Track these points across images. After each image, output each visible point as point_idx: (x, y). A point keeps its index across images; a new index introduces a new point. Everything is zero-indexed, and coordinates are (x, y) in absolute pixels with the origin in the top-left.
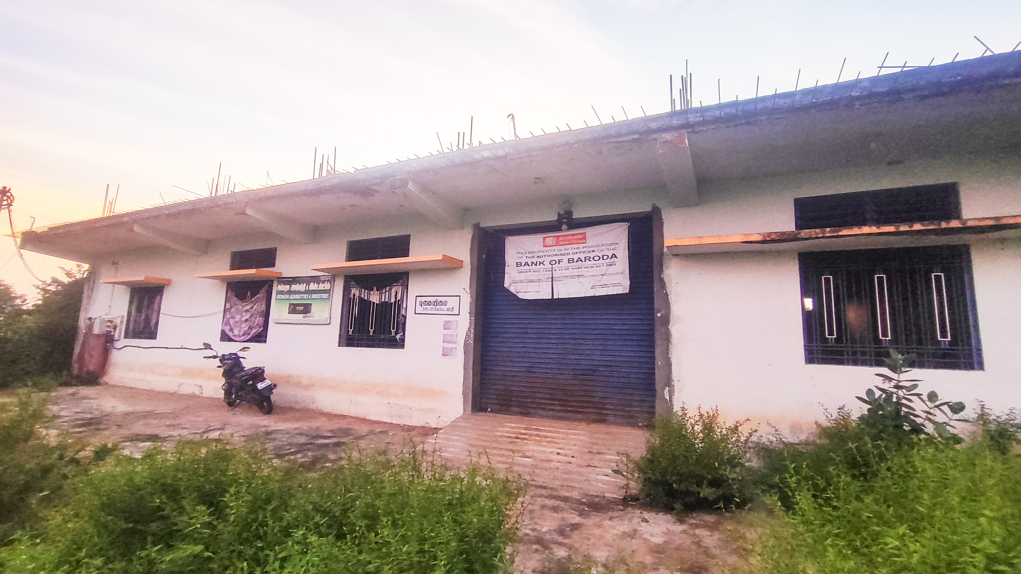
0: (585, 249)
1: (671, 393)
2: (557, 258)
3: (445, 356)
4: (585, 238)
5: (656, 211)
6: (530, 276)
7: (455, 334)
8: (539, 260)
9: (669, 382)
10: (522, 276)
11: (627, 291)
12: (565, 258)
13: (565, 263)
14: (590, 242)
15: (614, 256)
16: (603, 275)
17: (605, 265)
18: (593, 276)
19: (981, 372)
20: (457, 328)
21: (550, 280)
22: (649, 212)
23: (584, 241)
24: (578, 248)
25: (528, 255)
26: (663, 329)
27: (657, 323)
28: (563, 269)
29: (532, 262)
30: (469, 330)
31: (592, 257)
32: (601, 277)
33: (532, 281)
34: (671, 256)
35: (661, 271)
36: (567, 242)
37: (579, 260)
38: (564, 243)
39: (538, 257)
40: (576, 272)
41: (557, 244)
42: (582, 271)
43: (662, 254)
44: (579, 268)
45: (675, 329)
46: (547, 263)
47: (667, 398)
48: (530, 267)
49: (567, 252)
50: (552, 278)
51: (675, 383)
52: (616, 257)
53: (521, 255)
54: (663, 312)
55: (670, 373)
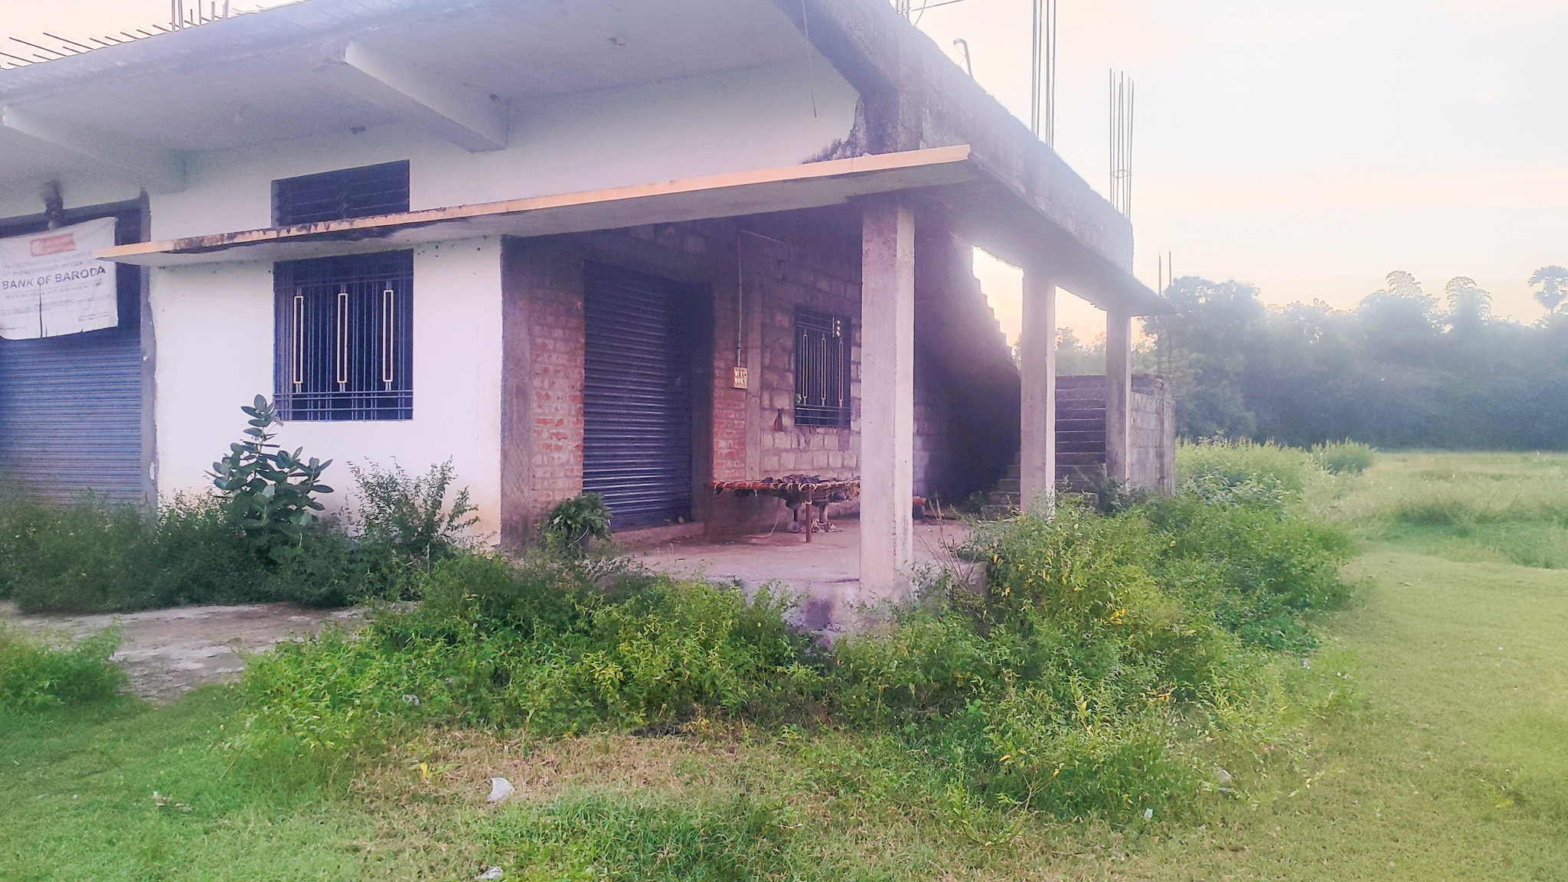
0: (74, 260)
1: (156, 469)
2: (45, 275)
4: (72, 243)
5: (144, 198)
6: (17, 303)
9: (154, 456)
10: (10, 304)
11: (115, 324)
12: (53, 274)
13: (53, 282)
14: (78, 248)
15: (102, 269)
16: (91, 300)
17: (93, 284)
18: (81, 301)
19: (408, 422)
21: (39, 308)
22: (136, 200)
23: (72, 247)
24: (66, 258)
25: (17, 270)
26: (149, 379)
27: (144, 371)
28: (51, 291)
29: (20, 281)
31: (80, 272)
32: (89, 302)
33: (19, 312)
34: (157, 269)
35: (148, 294)
36: (54, 249)
37: (67, 276)
38: (51, 250)
39: (26, 272)
40: (64, 296)
41: (45, 253)
42: (69, 295)
44: (67, 289)
45: (162, 377)
46: (35, 282)
47: (153, 478)
48: (17, 289)
49: (54, 264)
50: (41, 305)
51: (160, 456)
52: (103, 271)
54: (149, 353)
55: (155, 442)
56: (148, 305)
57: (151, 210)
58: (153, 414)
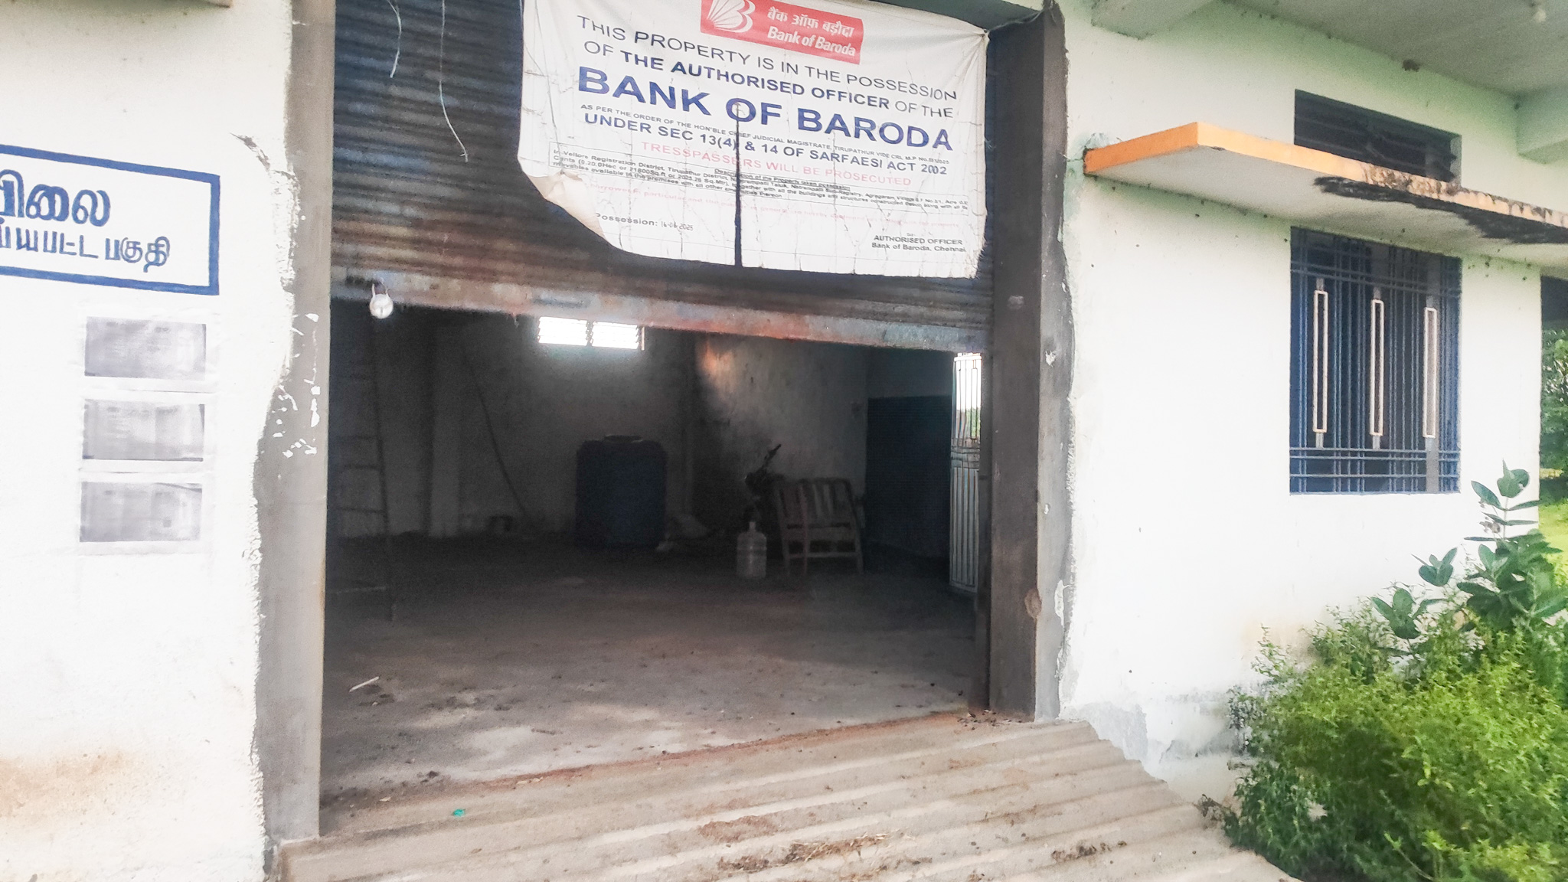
0: (855, 88)
1: (1069, 601)
2: (758, 96)
3: (108, 537)
4: (857, 43)
5: (1054, 19)
6: (648, 148)
7: (186, 402)
8: (682, 83)
9: (1064, 572)
10: (610, 142)
11: (973, 271)
12: (790, 105)
13: (784, 127)
14: (873, 62)
15: (942, 140)
16: (910, 202)
17: (918, 166)
18: (880, 199)
20: (199, 368)
21: (731, 183)
22: (1037, 14)
23: (852, 53)
24: (831, 75)
25: (633, 48)
26: (1057, 404)
27: (1045, 385)
28: (780, 147)
29: (654, 87)
30: (293, 380)
31: (879, 125)
32: (904, 207)
33: (652, 174)
34: (1084, 179)
35: (1058, 221)
36: (794, 39)
37: (837, 124)
38: (783, 37)
39: (678, 67)
40: (823, 172)
41: (759, 35)
42: (845, 173)
43: (1061, 164)
44: (834, 156)
45: (1082, 401)
46: (715, 106)
47: (1060, 613)
48: (646, 108)
49: (790, 78)
50: (738, 175)
51: (1077, 567)
52: (948, 144)
53: (603, 39)
54: (1058, 350)
55: (1068, 538)
56: (1058, 248)
57: (1067, 46)
58: (1066, 479)
